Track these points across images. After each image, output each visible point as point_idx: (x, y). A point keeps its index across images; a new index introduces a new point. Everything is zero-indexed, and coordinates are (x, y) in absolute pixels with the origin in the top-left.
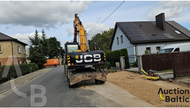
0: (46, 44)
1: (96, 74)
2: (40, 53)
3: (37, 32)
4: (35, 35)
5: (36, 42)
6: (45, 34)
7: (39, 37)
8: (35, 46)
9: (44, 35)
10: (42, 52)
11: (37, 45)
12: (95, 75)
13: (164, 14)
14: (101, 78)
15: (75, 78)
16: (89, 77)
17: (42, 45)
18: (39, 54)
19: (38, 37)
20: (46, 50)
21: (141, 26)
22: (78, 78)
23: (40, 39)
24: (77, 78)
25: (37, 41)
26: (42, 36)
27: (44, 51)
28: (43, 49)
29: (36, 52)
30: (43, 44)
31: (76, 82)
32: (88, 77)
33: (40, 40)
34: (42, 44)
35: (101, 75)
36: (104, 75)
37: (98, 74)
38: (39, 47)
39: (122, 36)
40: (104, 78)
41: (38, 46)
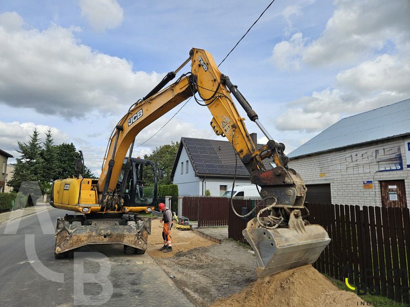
0: (51, 158)
1: (123, 231)
2: (36, 174)
3: (37, 134)
4: (31, 140)
5: (32, 154)
6: (52, 140)
7: (40, 144)
8: (28, 160)
9: (50, 141)
10: (40, 173)
11: (31, 158)
12: (121, 235)
13: (256, 134)
14: (133, 242)
15: (71, 236)
16: (105, 237)
17: (43, 160)
18: (32, 177)
19: (37, 144)
20: (48, 169)
21: (220, 149)
22: (79, 237)
23: (40, 147)
24: (75, 238)
25: (34, 151)
26: (46, 143)
27: (44, 172)
28: (44, 168)
29: (29, 172)
30: (45, 159)
31: (70, 247)
32: (103, 237)
33: (40, 149)
34: (42, 158)
35: (136, 235)
36: (142, 235)
37: (128, 233)
38: (36, 163)
39: (188, 161)
40: (140, 243)
41: (35, 161)
